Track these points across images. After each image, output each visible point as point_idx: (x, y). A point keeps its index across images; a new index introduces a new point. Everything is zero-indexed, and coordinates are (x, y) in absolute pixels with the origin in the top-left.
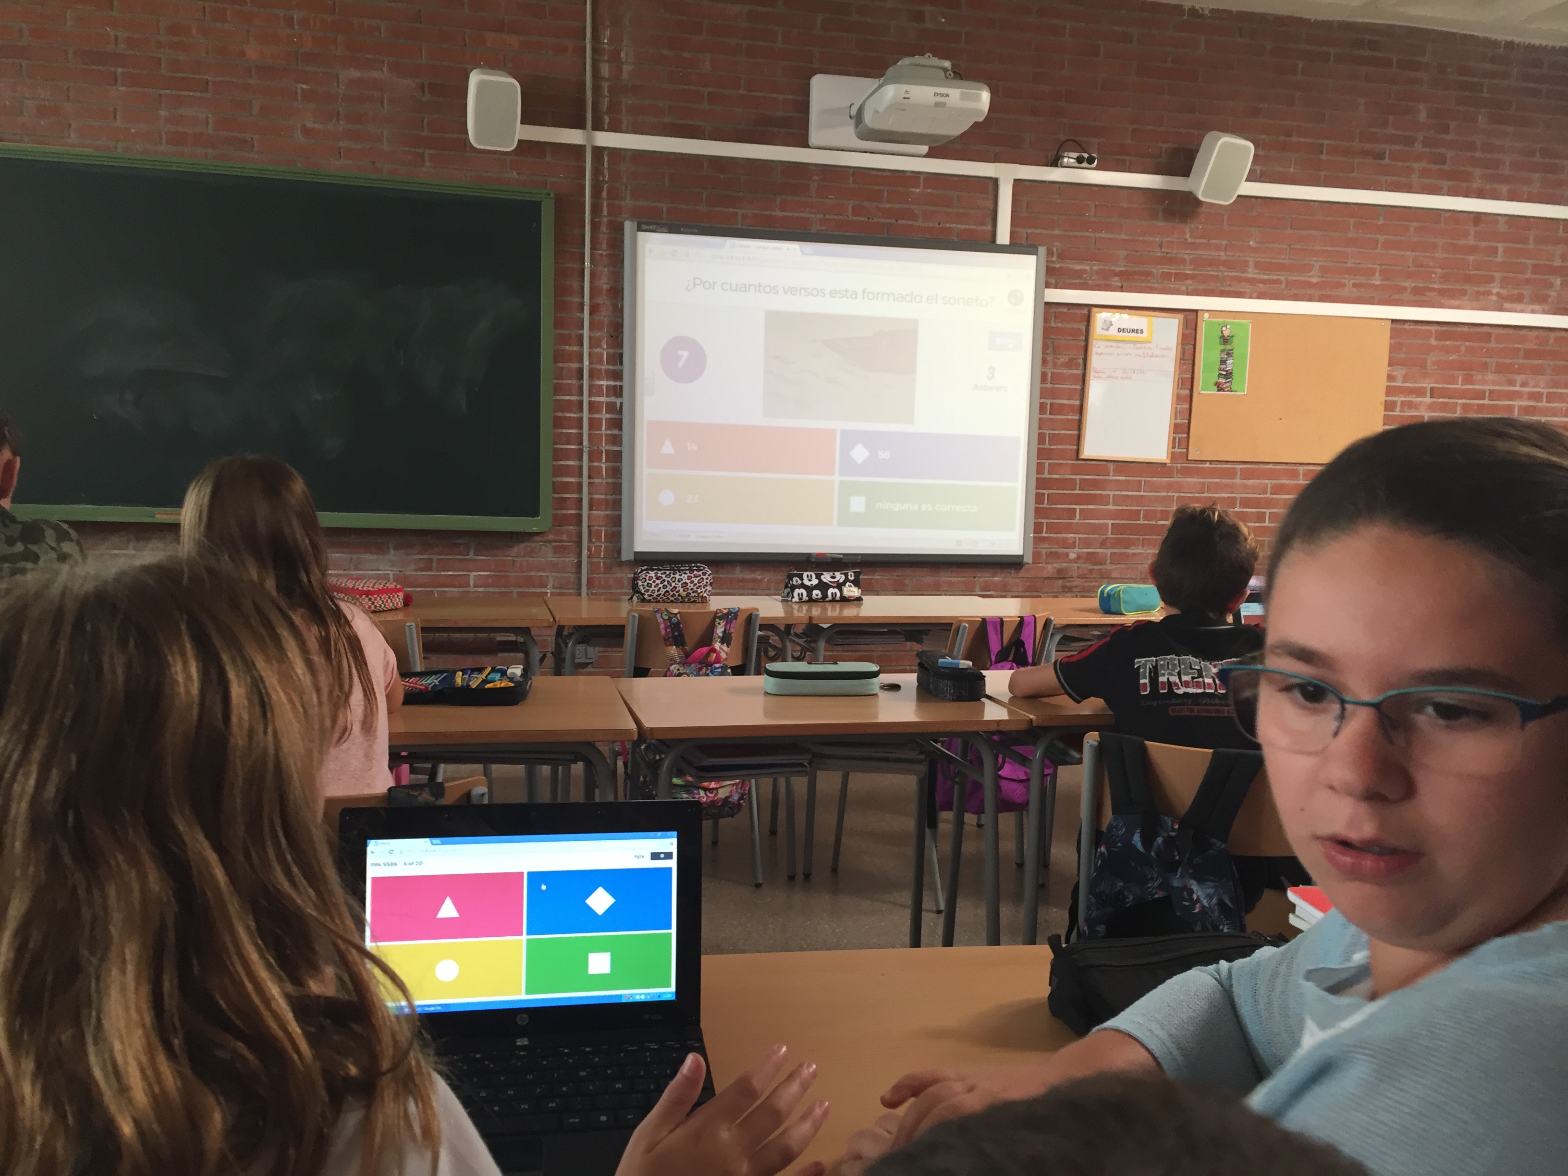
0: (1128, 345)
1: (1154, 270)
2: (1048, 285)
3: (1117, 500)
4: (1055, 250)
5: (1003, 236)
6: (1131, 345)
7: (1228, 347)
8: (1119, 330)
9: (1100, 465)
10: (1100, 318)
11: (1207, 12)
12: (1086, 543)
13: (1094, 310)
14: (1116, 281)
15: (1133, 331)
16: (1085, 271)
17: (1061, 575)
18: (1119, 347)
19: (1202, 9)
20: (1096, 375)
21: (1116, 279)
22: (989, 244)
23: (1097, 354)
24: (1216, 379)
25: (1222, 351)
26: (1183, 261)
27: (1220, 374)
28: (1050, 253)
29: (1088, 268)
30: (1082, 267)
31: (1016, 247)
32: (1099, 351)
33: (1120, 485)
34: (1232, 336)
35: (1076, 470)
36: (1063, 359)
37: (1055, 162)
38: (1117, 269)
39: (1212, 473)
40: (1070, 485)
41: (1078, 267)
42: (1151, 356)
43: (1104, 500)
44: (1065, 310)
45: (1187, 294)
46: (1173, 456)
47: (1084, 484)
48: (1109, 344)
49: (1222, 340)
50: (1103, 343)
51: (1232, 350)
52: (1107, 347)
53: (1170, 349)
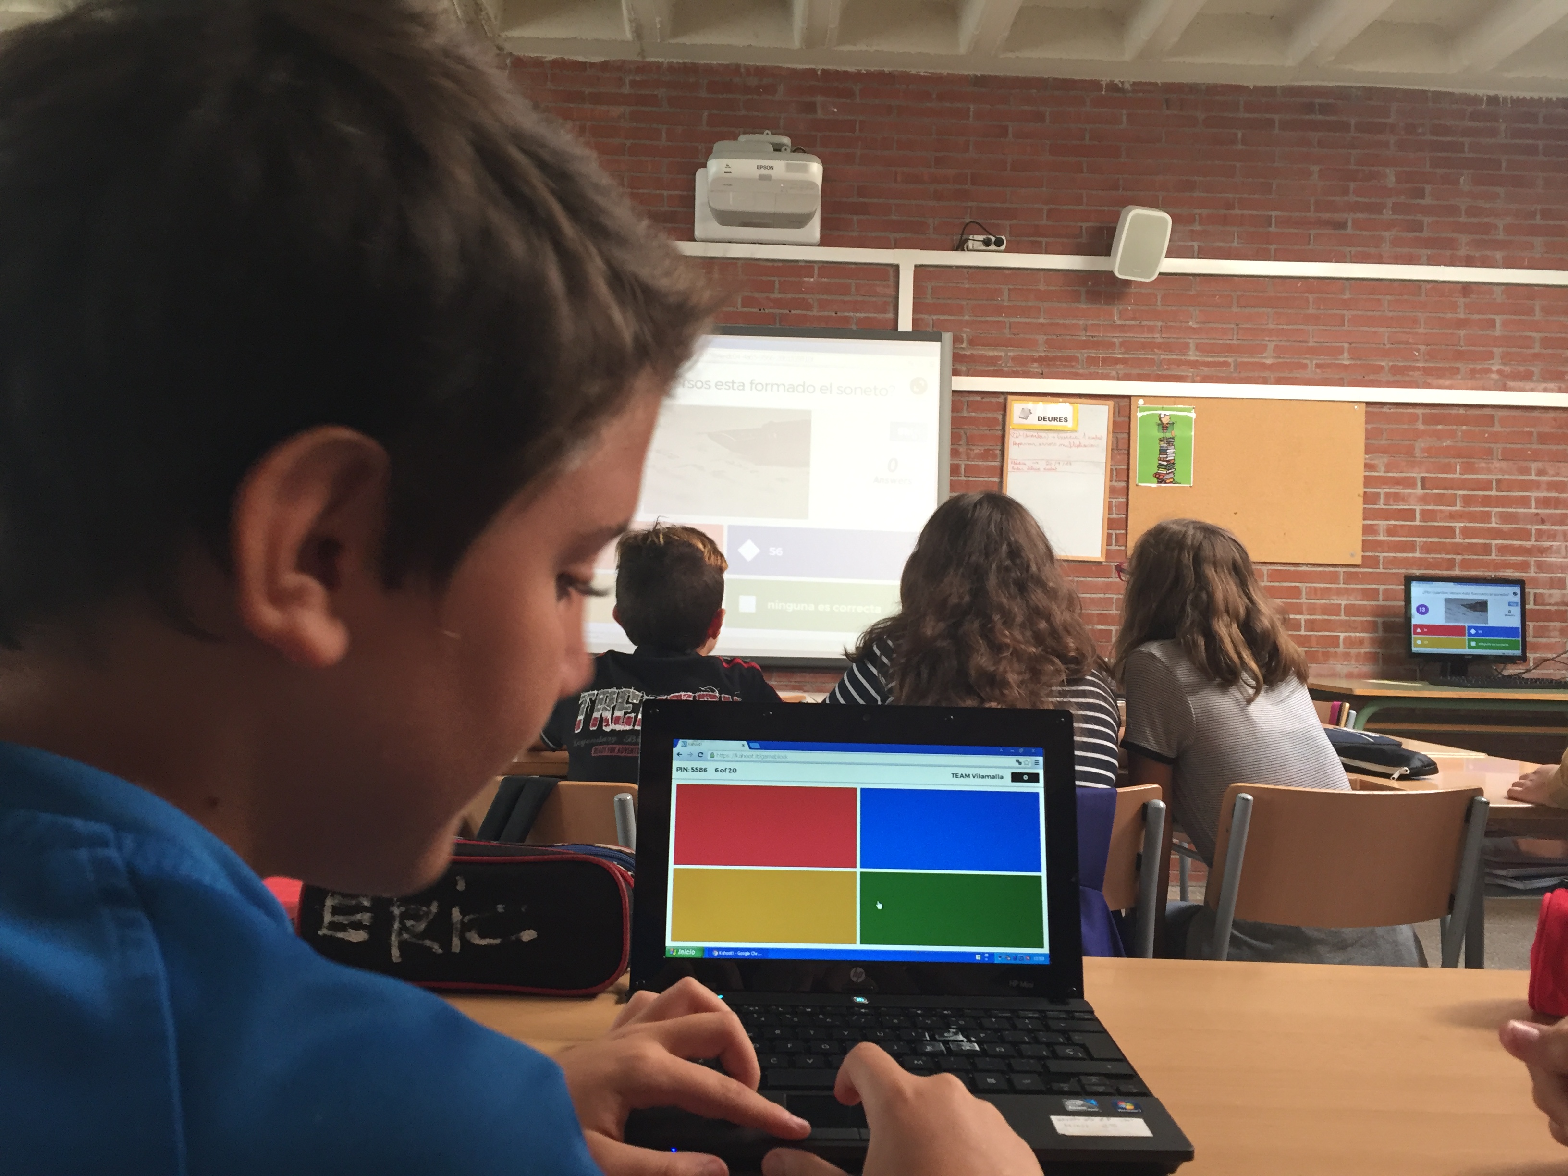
0: (1051, 435)
1: (1079, 355)
2: (956, 373)
4: (964, 336)
5: (905, 323)
6: (1055, 435)
7: (1168, 435)
8: (1040, 419)
10: (1016, 408)
11: (1127, 86)
13: (1010, 397)
14: (1035, 367)
15: (1055, 419)
16: (999, 358)
18: (1040, 437)
19: (1122, 83)
20: (1016, 466)
21: (1036, 365)
22: (891, 332)
23: (1015, 444)
24: (1155, 470)
25: (1161, 440)
26: (1112, 345)
27: (1160, 464)
28: (957, 340)
29: (1003, 354)
30: (996, 353)
31: (918, 334)
32: (1017, 441)
34: (1173, 424)
36: (977, 450)
37: (960, 246)
38: (1036, 354)
41: (991, 354)
42: (1079, 446)
44: (979, 398)
45: (1119, 379)
46: (1109, 554)
48: (1029, 433)
49: (1161, 427)
50: (1021, 432)
51: (1173, 438)
52: (1027, 436)
53: (1100, 439)
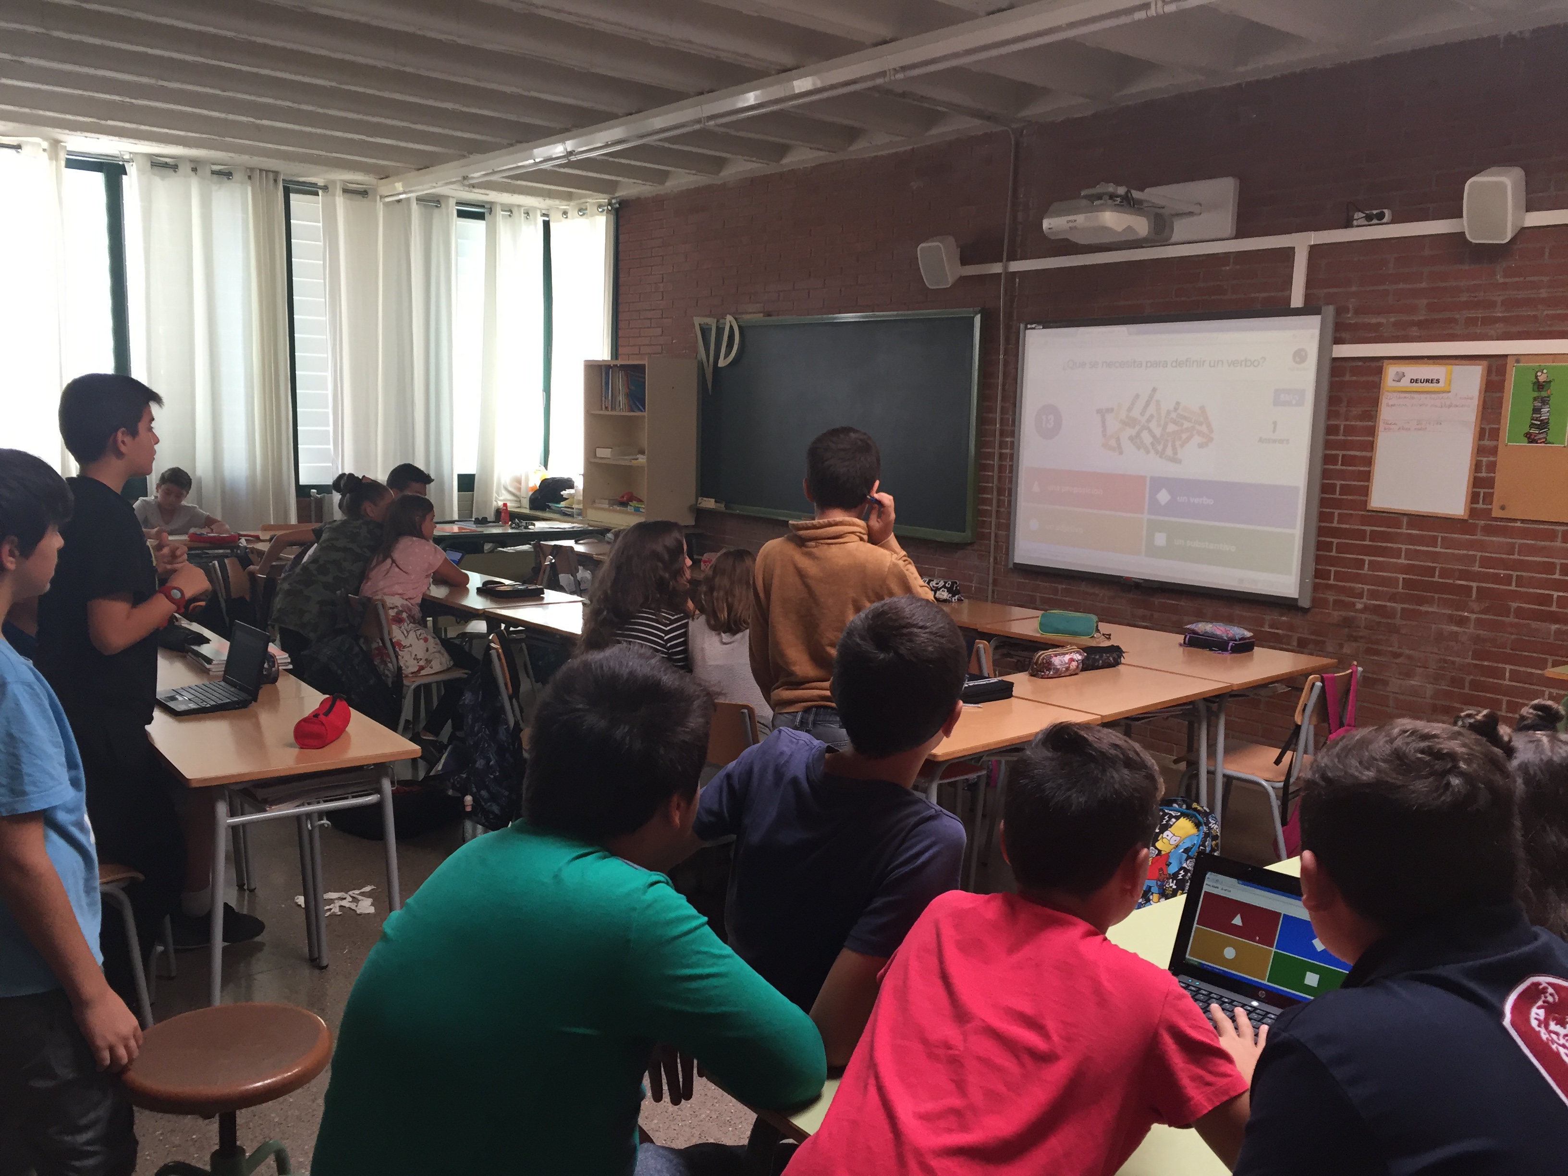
0: (1423, 396)
1: (1457, 316)
2: (1338, 341)
3: (1410, 554)
4: (1351, 306)
5: (1297, 300)
6: (1428, 396)
7: (1544, 394)
8: (1412, 381)
9: (1392, 518)
10: (1391, 371)
11: (1526, 35)
12: (1373, 595)
13: (1386, 361)
14: (1414, 331)
15: (1427, 381)
16: (1380, 325)
17: (1347, 622)
18: (1413, 398)
20: (1387, 426)
21: (1415, 329)
22: (1281, 309)
23: (1388, 405)
24: (1526, 429)
25: (1535, 399)
26: (1492, 305)
27: (1533, 424)
28: (1339, 312)
29: (1383, 321)
30: (1379, 320)
31: (1309, 309)
32: (1391, 403)
33: (1411, 540)
34: (1550, 382)
35: (1365, 520)
37: (1348, 224)
38: (1416, 318)
39: (1525, 533)
40: (1361, 535)
41: (1374, 321)
42: (1450, 406)
43: (1397, 554)
44: (1360, 364)
45: (1498, 339)
46: (1473, 512)
47: (1374, 536)
48: (1403, 395)
49: (1536, 387)
50: (1395, 394)
51: (1548, 397)
52: (1400, 398)
53: (1471, 399)
